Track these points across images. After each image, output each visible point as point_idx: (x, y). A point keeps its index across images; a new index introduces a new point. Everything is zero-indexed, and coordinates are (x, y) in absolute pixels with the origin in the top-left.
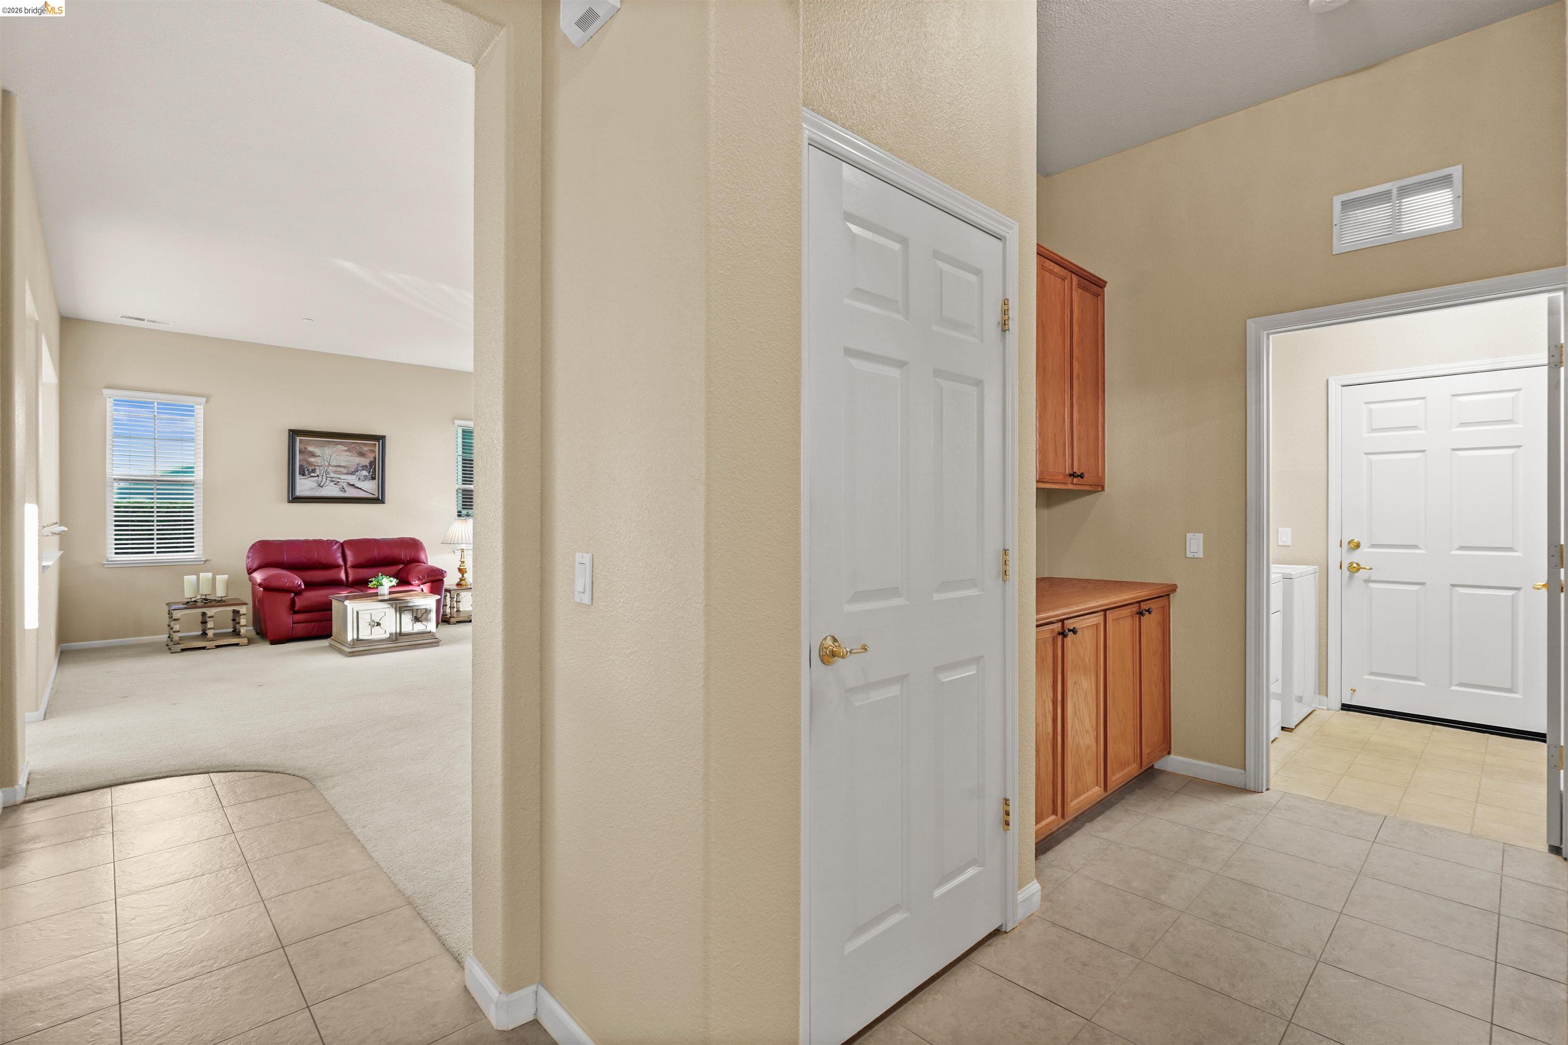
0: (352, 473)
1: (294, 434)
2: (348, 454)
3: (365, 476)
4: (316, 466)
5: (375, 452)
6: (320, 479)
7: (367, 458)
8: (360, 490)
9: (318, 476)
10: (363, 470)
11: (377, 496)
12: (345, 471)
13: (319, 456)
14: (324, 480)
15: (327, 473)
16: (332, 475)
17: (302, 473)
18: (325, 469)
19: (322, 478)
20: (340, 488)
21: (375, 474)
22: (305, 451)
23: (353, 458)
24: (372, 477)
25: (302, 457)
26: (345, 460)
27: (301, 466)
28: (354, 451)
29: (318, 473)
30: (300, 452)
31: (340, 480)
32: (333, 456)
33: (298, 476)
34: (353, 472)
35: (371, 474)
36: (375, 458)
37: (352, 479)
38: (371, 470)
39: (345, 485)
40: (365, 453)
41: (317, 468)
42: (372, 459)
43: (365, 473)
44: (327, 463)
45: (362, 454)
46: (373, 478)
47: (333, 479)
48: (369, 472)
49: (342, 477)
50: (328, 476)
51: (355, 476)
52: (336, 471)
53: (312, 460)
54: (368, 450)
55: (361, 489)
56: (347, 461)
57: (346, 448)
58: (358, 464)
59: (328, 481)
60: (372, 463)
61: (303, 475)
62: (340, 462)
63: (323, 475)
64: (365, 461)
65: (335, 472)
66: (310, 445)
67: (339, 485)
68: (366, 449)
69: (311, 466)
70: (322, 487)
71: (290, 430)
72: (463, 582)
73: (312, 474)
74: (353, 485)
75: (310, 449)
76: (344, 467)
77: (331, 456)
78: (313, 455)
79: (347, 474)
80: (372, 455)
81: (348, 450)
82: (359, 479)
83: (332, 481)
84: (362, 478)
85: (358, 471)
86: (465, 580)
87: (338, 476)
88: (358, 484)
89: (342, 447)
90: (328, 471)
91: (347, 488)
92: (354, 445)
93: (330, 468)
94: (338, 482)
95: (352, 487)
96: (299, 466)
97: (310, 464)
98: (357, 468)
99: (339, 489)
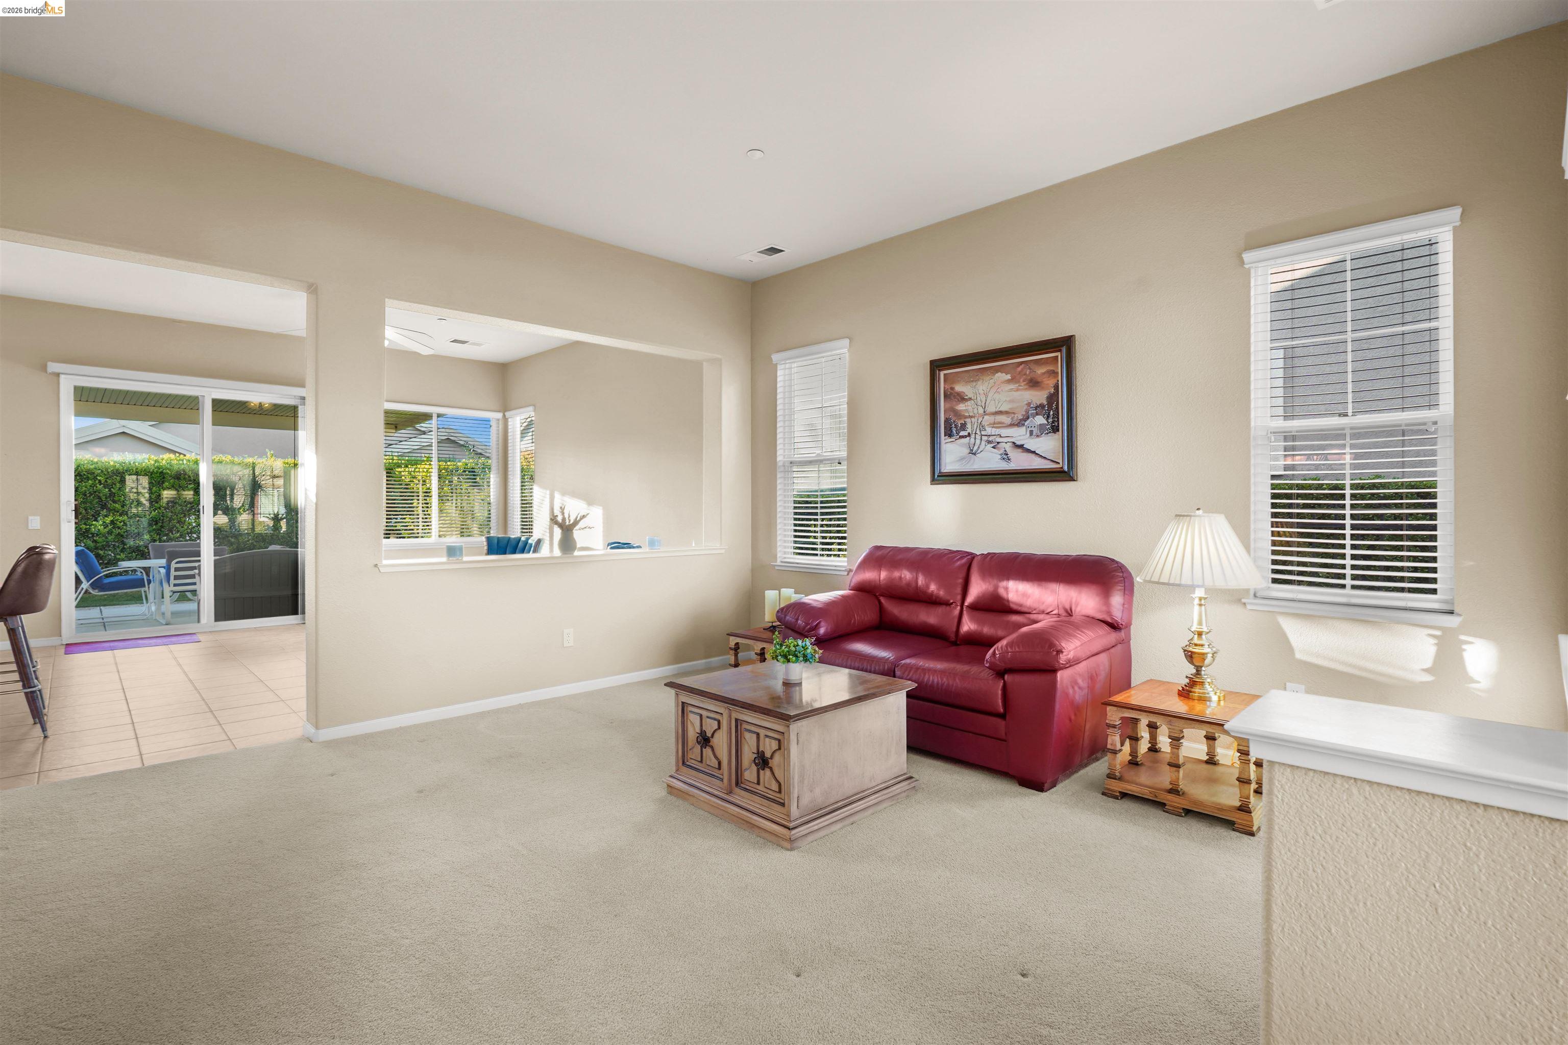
0: (1020, 424)
1: (936, 366)
2: (1012, 386)
3: (1041, 426)
4: (966, 417)
5: (1058, 373)
6: (972, 440)
7: (1043, 389)
8: (1033, 456)
9: (969, 435)
10: (1037, 414)
11: (1060, 466)
12: (1007, 420)
13: (970, 399)
14: (978, 442)
15: (982, 428)
16: (989, 431)
17: (949, 434)
18: (979, 421)
19: (975, 439)
20: (1001, 454)
21: (1058, 420)
22: (951, 394)
23: (1019, 393)
24: (1052, 427)
25: (948, 406)
26: (1008, 399)
27: (947, 421)
28: (1021, 380)
29: (969, 430)
30: (946, 396)
31: (999, 440)
32: (990, 395)
33: (944, 439)
34: (1021, 420)
35: (1051, 420)
36: (1056, 387)
37: (1019, 435)
38: (1051, 413)
39: (1008, 447)
40: (1039, 380)
41: (968, 420)
42: (1052, 391)
43: (1040, 420)
44: (981, 411)
45: (1034, 384)
46: (1055, 429)
47: (991, 439)
48: (1048, 417)
49: (1004, 432)
50: (983, 433)
51: (1025, 427)
52: (994, 423)
53: (961, 407)
54: (1044, 374)
55: (1034, 452)
56: (1011, 401)
57: (1009, 377)
58: (1029, 404)
59: (983, 443)
60: (1053, 398)
61: (950, 436)
62: (1000, 404)
63: (976, 433)
64: (1039, 397)
65: (994, 425)
66: (958, 382)
67: (999, 449)
68: (1041, 370)
69: (960, 419)
70: (975, 454)
71: (932, 362)
72: (1197, 689)
73: (962, 433)
74: (1021, 447)
75: (959, 388)
76: (1007, 413)
77: (986, 396)
78: (962, 398)
79: (1012, 425)
80: (1051, 382)
81: (1013, 380)
82: (1031, 433)
83: (989, 442)
84: (1036, 431)
85: (1028, 418)
86: (1202, 683)
87: (997, 431)
88: (1031, 444)
89: (1004, 374)
90: (983, 423)
91: (1014, 454)
92: (1019, 369)
93: (986, 417)
94: (998, 443)
95: (1020, 450)
96: (945, 421)
97: (958, 414)
98: (1027, 412)
99: (1000, 457)
